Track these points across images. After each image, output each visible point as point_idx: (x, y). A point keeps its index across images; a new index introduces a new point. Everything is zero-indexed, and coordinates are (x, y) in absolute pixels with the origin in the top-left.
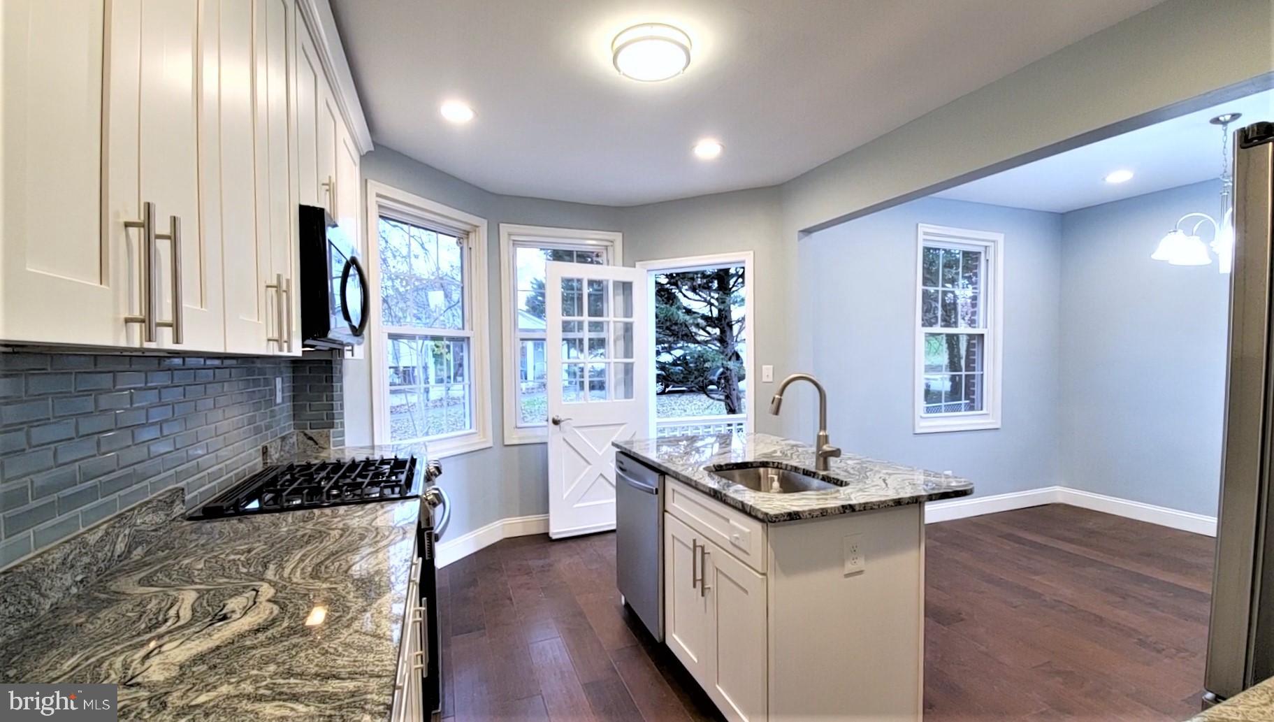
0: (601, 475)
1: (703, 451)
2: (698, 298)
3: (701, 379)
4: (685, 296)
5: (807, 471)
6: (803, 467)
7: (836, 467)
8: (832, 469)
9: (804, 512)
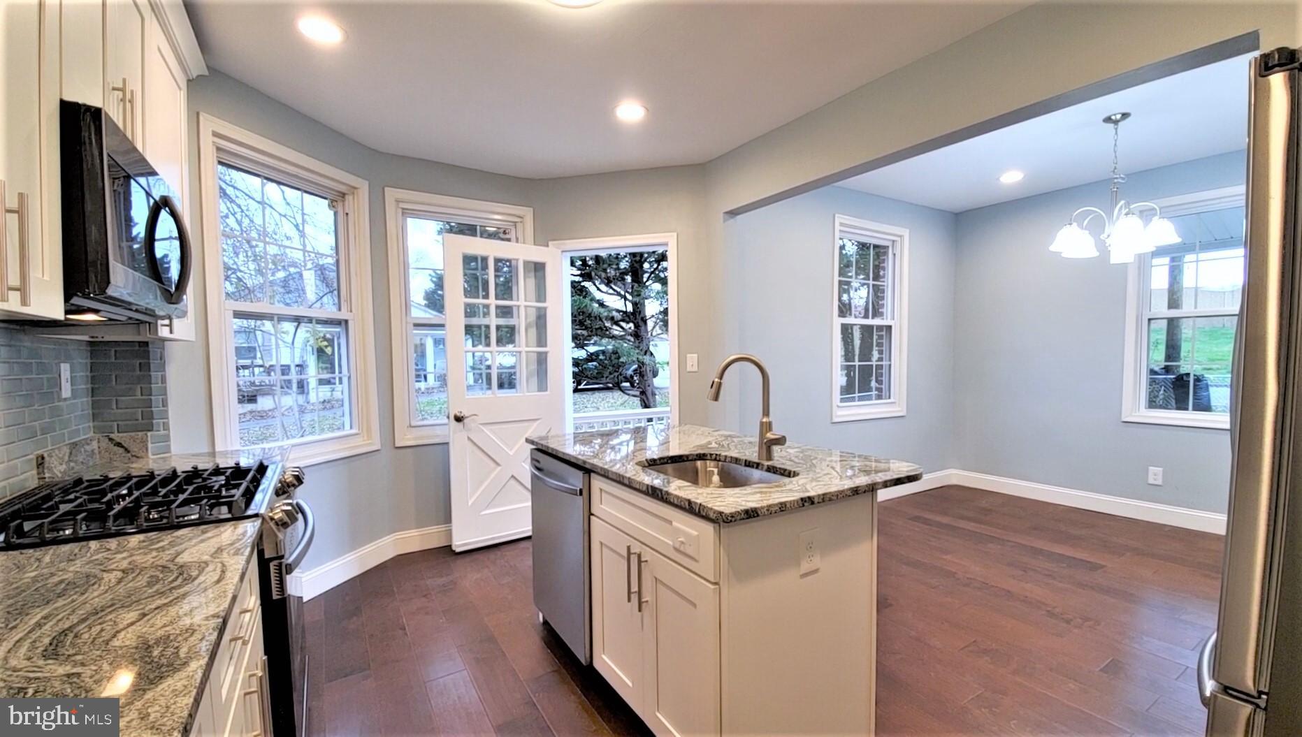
0: (513, 476)
1: (620, 449)
2: (611, 291)
3: (616, 374)
4: (598, 289)
5: (750, 462)
6: (744, 458)
7: (780, 456)
8: (776, 458)
9: (762, 508)
